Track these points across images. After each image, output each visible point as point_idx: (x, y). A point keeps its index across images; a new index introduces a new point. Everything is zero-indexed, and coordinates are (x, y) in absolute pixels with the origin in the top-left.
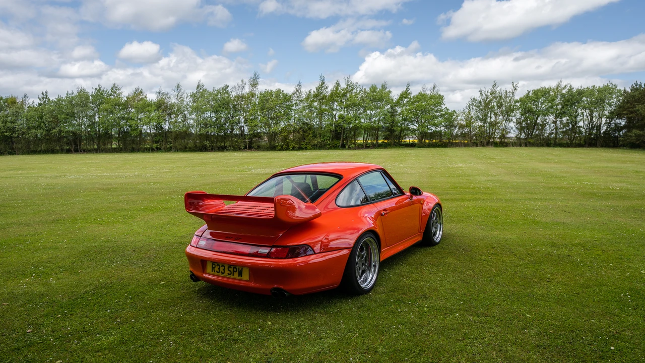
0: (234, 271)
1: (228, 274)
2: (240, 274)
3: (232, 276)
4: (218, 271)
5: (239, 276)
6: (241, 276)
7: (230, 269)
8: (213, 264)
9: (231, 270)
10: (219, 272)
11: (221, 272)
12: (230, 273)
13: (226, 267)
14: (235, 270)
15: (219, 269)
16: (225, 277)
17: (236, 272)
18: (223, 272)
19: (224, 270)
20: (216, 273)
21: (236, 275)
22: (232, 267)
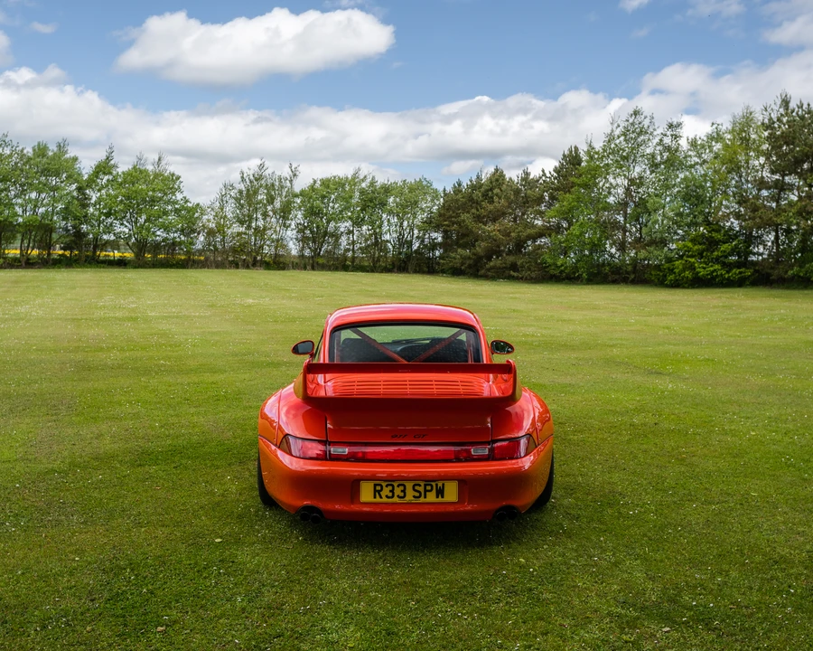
0: (426, 491)
1: (414, 497)
2: (440, 492)
3: (422, 500)
4: (390, 494)
5: (437, 497)
6: (443, 497)
7: (417, 488)
8: (375, 485)
9: (421, 489)
10: (393, 497)
11: (398, 496)
12: (417, 494)
13: (409, 485)
14: (428, 488)
15: (392, 491)
16: (409, 504)
17: (430, 491)
18: (402, 494)
19: (404, 491)
20: (385, 500)
21: (431, 497)
22: (422, 484)
